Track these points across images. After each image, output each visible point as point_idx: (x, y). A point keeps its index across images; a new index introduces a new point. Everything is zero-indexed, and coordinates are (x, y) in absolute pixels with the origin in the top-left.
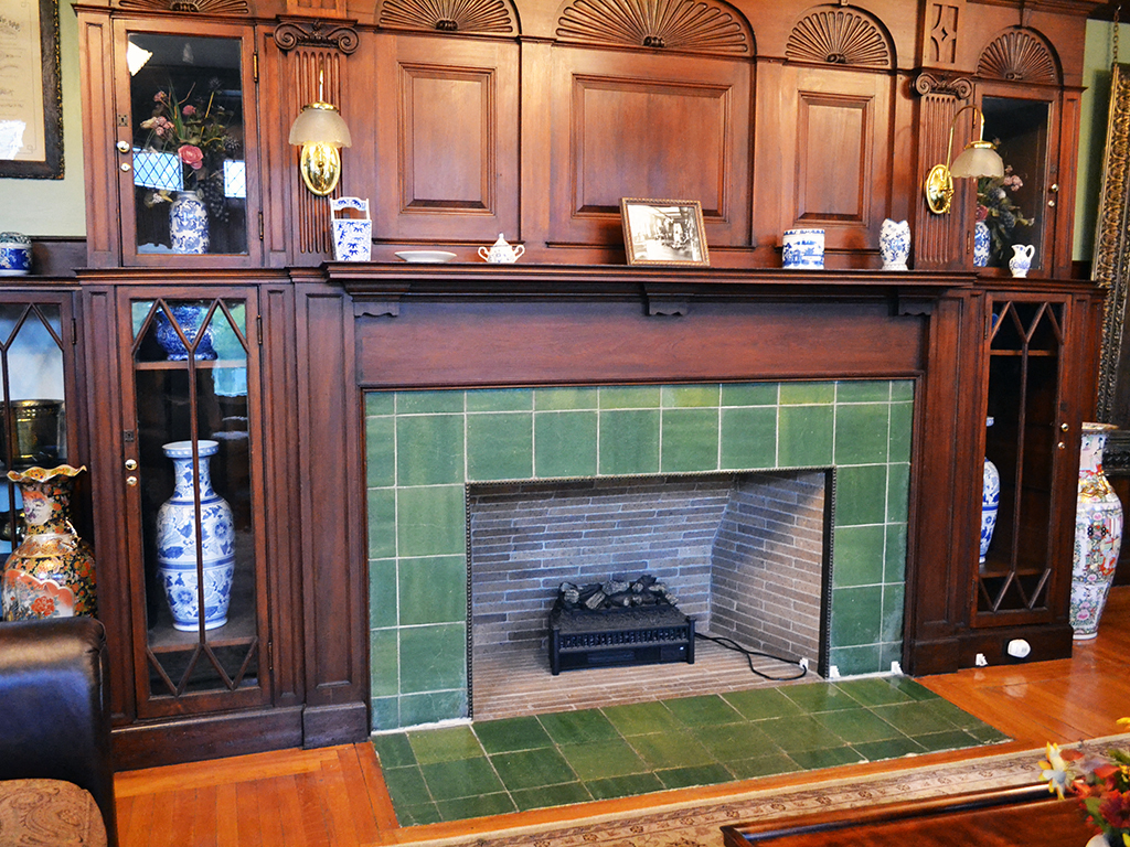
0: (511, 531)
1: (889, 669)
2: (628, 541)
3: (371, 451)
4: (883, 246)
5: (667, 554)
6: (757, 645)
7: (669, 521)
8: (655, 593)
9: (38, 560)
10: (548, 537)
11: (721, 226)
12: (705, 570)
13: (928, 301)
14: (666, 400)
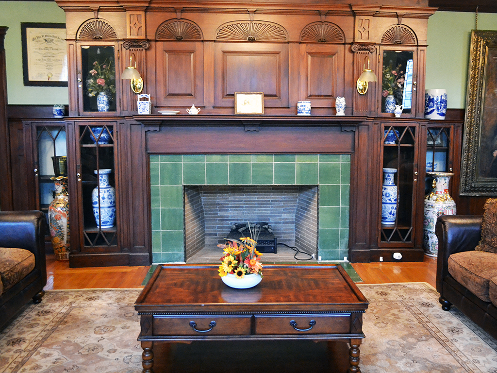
0: (217, 204)
1: (343, 259)
2: (262, 210)
3: (152, 173)
4: (336, 106)
5: (277, 216)
6: (303, 249)
7: (276, 204)
8: (264, 228)
9: (57, 203)
10: (231, 207)
11: (277, 100)
12: (293, 223)
13: (354, 126)
14: (253, 160)
